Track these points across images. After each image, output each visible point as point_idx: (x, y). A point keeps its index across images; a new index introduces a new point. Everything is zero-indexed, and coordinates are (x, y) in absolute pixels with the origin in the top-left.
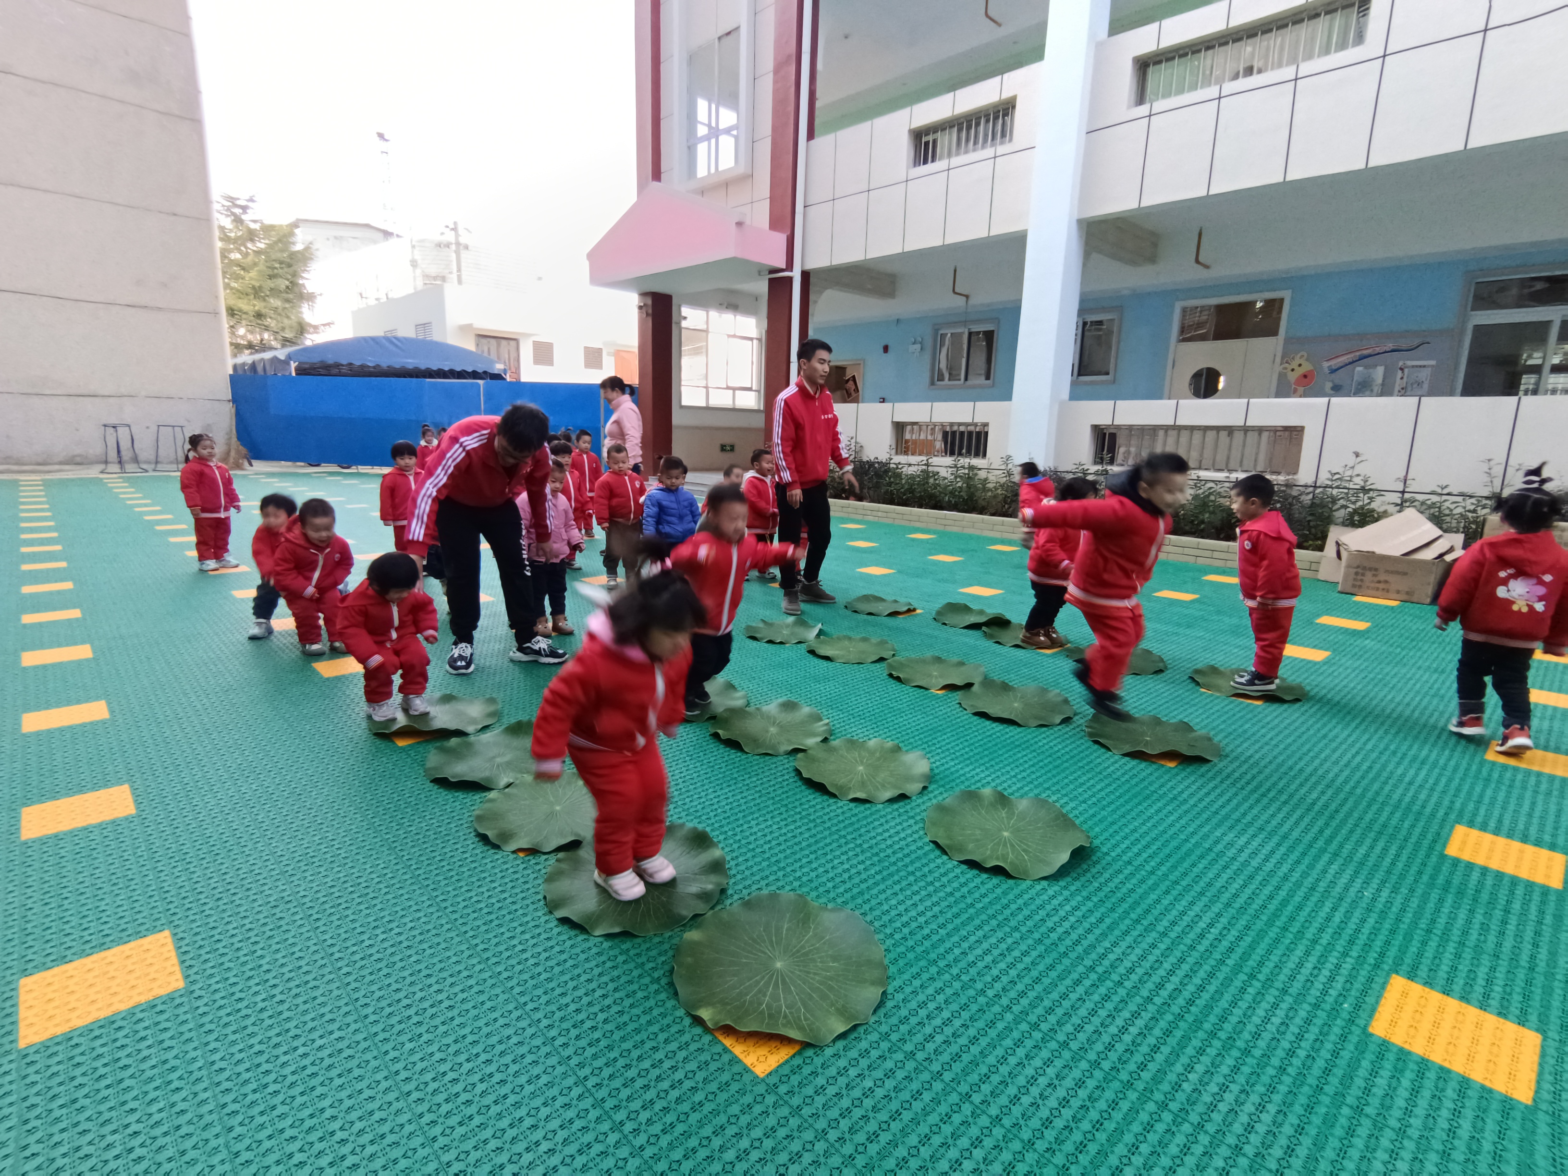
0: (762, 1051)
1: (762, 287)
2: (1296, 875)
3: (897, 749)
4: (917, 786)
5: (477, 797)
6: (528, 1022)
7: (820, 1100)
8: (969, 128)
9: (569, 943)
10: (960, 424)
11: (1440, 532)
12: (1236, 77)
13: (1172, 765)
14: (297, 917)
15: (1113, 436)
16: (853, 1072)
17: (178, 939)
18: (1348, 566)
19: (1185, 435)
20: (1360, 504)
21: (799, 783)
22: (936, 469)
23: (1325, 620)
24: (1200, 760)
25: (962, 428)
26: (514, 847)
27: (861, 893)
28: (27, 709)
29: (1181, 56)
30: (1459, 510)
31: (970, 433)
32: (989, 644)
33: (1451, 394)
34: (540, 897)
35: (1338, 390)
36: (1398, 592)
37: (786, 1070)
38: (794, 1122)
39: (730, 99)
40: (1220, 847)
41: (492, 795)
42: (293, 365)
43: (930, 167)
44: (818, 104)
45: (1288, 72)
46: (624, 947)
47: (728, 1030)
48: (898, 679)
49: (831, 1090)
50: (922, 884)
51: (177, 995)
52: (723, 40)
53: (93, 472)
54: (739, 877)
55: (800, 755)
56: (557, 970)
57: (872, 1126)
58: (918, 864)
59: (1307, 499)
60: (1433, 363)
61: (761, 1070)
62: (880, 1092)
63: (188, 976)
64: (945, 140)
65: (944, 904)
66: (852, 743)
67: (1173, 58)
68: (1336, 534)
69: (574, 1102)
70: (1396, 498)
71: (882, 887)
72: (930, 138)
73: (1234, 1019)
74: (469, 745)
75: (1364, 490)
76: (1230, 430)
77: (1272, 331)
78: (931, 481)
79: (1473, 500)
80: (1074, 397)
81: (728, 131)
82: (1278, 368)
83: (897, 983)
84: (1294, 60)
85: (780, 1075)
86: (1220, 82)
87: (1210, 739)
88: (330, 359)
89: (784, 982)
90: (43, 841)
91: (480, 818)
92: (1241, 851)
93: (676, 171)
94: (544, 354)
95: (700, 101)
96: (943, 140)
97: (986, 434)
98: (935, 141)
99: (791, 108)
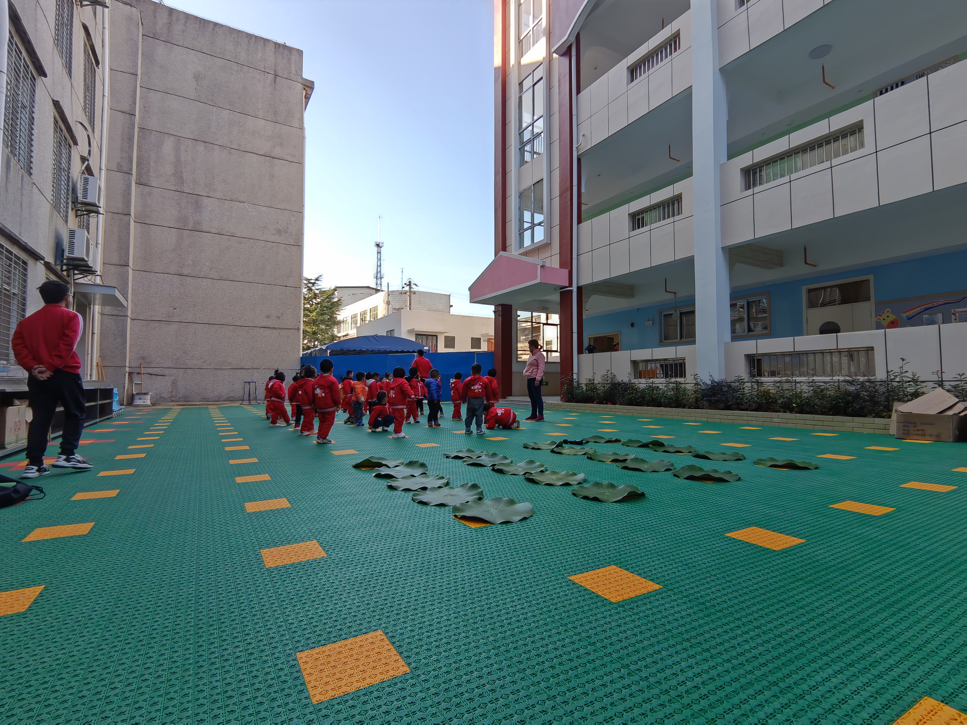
1: (556, 297)
11: (959, 401)
18: (902, 422)
20: (914, 389)
22: (657, 385)
25: (671, 362)
31: (675, 364)
36: (931, 436)
39: (539, 209)
43: (642, 230)
45: (826, 165)
52: (536, 186)
59: (882, 389)
64: (650, 216)
67: (763, 166)
68: (897, 407)
72: (640, 217)
75: (914, 381)
77: (865, 299)
78: (655, 392)
80: (733, 339)
81: (539, 224)
86: (789, 174)
88: (346, 347)
93: (513, 246)
94: (450, 341)
95: (525, 212)
96: (647, 217)
97: (685, 364)
98: (643, 218)
99: (569, 211)
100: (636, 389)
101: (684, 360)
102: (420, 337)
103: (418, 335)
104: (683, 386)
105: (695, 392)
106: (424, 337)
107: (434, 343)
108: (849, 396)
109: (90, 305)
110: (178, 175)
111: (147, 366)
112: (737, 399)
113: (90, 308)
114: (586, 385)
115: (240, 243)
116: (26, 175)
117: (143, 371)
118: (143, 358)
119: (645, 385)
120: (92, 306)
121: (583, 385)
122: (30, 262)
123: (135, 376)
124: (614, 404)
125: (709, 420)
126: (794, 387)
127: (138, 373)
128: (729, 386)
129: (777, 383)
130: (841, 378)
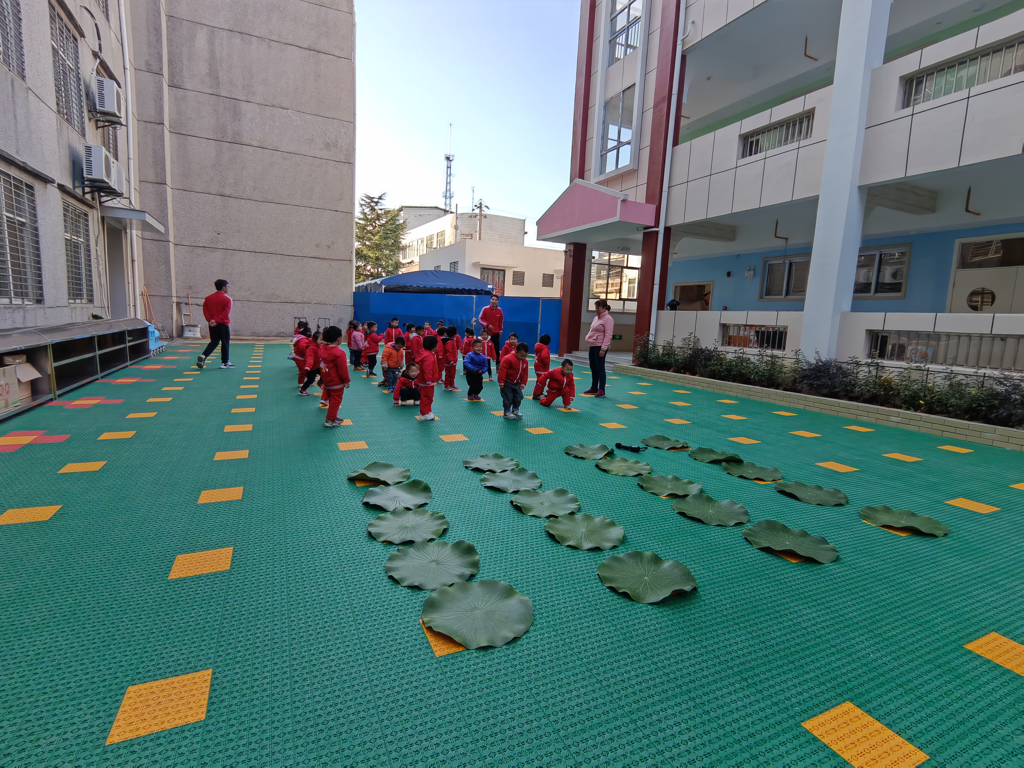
0: (445, 646)
1: (639, 237)
3: (612, 523)
6: (350, 611)
7: (457, 672)
9: (388, 587)
10: (764, 326)
12: (1008, 74)
13: (794, 561)
15: (884, 338)
17: (234, 551)
19: (943, 341)
22: (748, 356)
24: (814, 561)
25: (763, 329)
26: (381, 540)
29: (938, 71)
31: (775, 333)
32: (723, 474)
37: (450, 657)
38: (440, 677)
39: (628, 122)
42: (383, 287)
43: (753, 158)
48: (642, 487)
49: (465, 670)
50: (577, 594)
51: (225, 572)
52: (626, 93)
54: (484, 571)
55: (552, 519)
57: (475, 688)
58: (581, 584)
61: (438, 654)
62: (488, 677)
63: (232, 566)
72: (754, 140)
73: (713, 696)
74: (387, 491)
76: (981, 337)
78: (744, 364)
80: (854, 309)
85: (446, 658)
86: (969, 87)
87: (836, 551)
90: (203, 505)
93: (592, 171)
94: (519, 279)
95: (610, 125)
96: (764, 140)
97: (786, 333)
98: (758, 141)
99: (663, 128)
100: (721, 359)
101: (786, 328)
102: (486, 271)
103: (484, 269)
104: (780, 362)
105: (795, 370)
106: (491, 272)
107: (501, 279)
108: (997, 400)
109: (125, 229)
110: (213, 74)
111: (194, 296)
112: (847, 386)
113: (126, 233)
114: (664, 347)
115: (285, 159)
116: (18, 80)
117: (191, 301)
118: (190, 288)
119: (734, 355)
120: (128, 231)
121: (660, 348)
122: (38, 186)
123: (183, 306)
124: (694, 374)
125: (807, 408)
126: (925, 378)
127: (186, 304)
128: (841, 368)
129: (903, 370)
130: (988, 372)
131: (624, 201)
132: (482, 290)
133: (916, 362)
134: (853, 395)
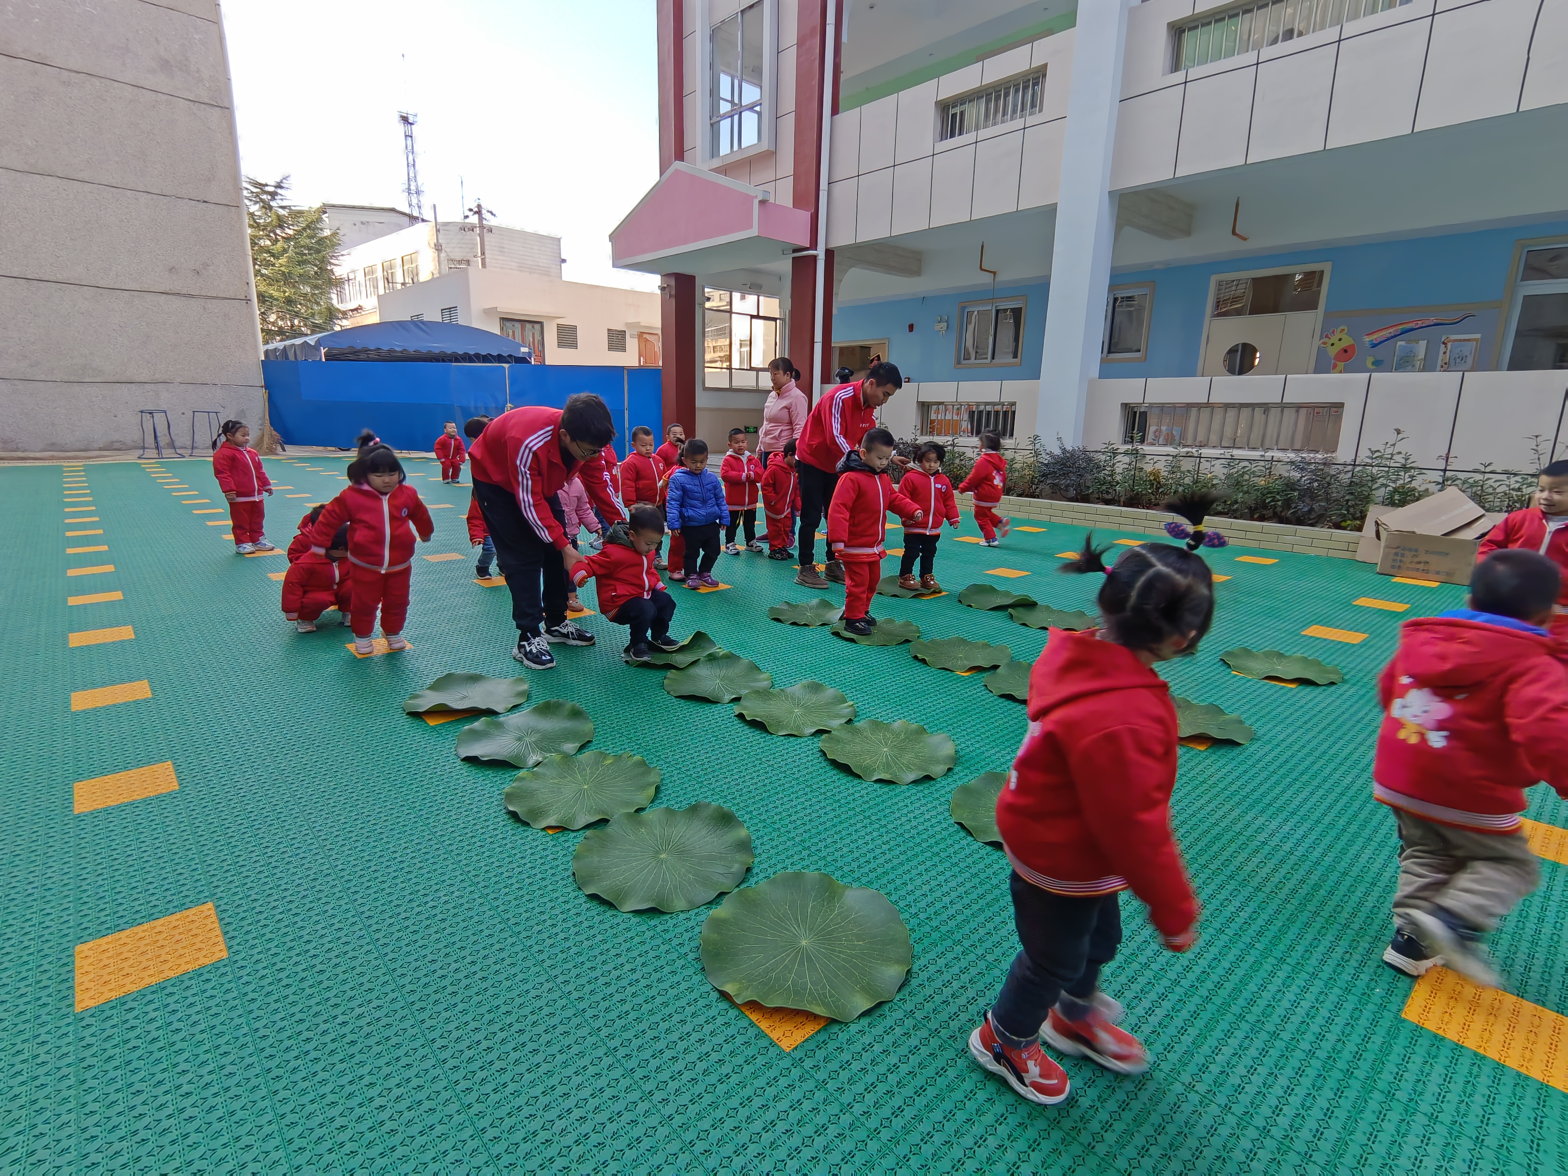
0: (788, 1027)
1: (785, 266)
2: (1328, 860)
3: (922, 731)
4: (942, 768)
5: (507, 775)
6: (559, 993)
7: (844, 1075)
8: (998, 98)
9: (597, 919)
10: (987, 404)
11: (1483, 512)
12: (1275, 41)
13: (1202, 748)
14: (336, 890)
15: (1144, 415)
16: (877, 1048)
17: (221, 911)
18: (1387, 547)
19: (1218, 415)
20: (1401, 482)
21: (824, 764)
22: (962, 450)
23: (1362, 602)
24: (1231, 743)
25: (989, 408)
26: (544, 824)
27: (886, 873)
28: (75, 689)
29: (1217, 21)
30: (1503, 488)
31: (997, 413)
32: (1015, 626)
33: (1497, 368)
34: (570, 873)
35: (1379, 365)
36: (1438, 573)
37: (812, 1045)
38: (819, 1095)
39: (754, 74)
40: (1249, 832)
41: (522, 773)
42: (323, 351)
43: (957, 140)
44: (843, 78)
45: (1332, 34)
46: (652, 923)
47: (754, 1005)
48: (923, 661)
49: (856, 1066)
50: (948, 864)
51: (221, 964)
52: (748, 14)
53: (131, 457)
54: (764, 856)
55: (824, 736)
56: (586, 944)
57: (897, 1101)
58: (943, 846)
59: (1345, 478)
60: (1478, 336)
61: (786, 1044)
62: (904, 1069)
63: (231, 947)
64: (973, 112)
65: (968, 885)
66: (877, 725)
67: (1209, 23)
68: (1374, 513)
69: (605, 1072)
70: (1437, 476)
71: (906, 867)
72: (957, 110)
73: (1262, 1003)
74: (500, 726)
75: (1405, 468)
76: (1266, 407)
77: (1311, 304)
78: (957, 461)
79: (1518, 478)
80: (1104, 374)
81: (751, 108)
82: (1317, 342)
83: (923, 961)
84: (1338, 21)
85: (806, 1049)
86: (1258, 47)
87: (1241, 722)
88: (359, 343)
89: (810, 960)
90: (92, 814)
91: (509, 797)
92: (1272, 835)
93: (698, 150)
94: (568, 337)
95: (722, 76)
96: (971, 112)
97: (1014, 413)
98: (962, 113)
99: (816, 82)
101: (1013, 404)
102: (508, 324)
103: (505, 320)
105: (1032, 466)
106: (518, 325)
107: (538, 337)
108: (1295, 490)
112: (1101, 485)
115: (66, 83)
125: (1053, 519)
126: (1196, 468)
128: (1090, 460)
129: (1171, 458)
130: (1278, 455)
131: (763, 202)
132: (510, 356)
133: (1185, 446)
134: (1109, 497)
